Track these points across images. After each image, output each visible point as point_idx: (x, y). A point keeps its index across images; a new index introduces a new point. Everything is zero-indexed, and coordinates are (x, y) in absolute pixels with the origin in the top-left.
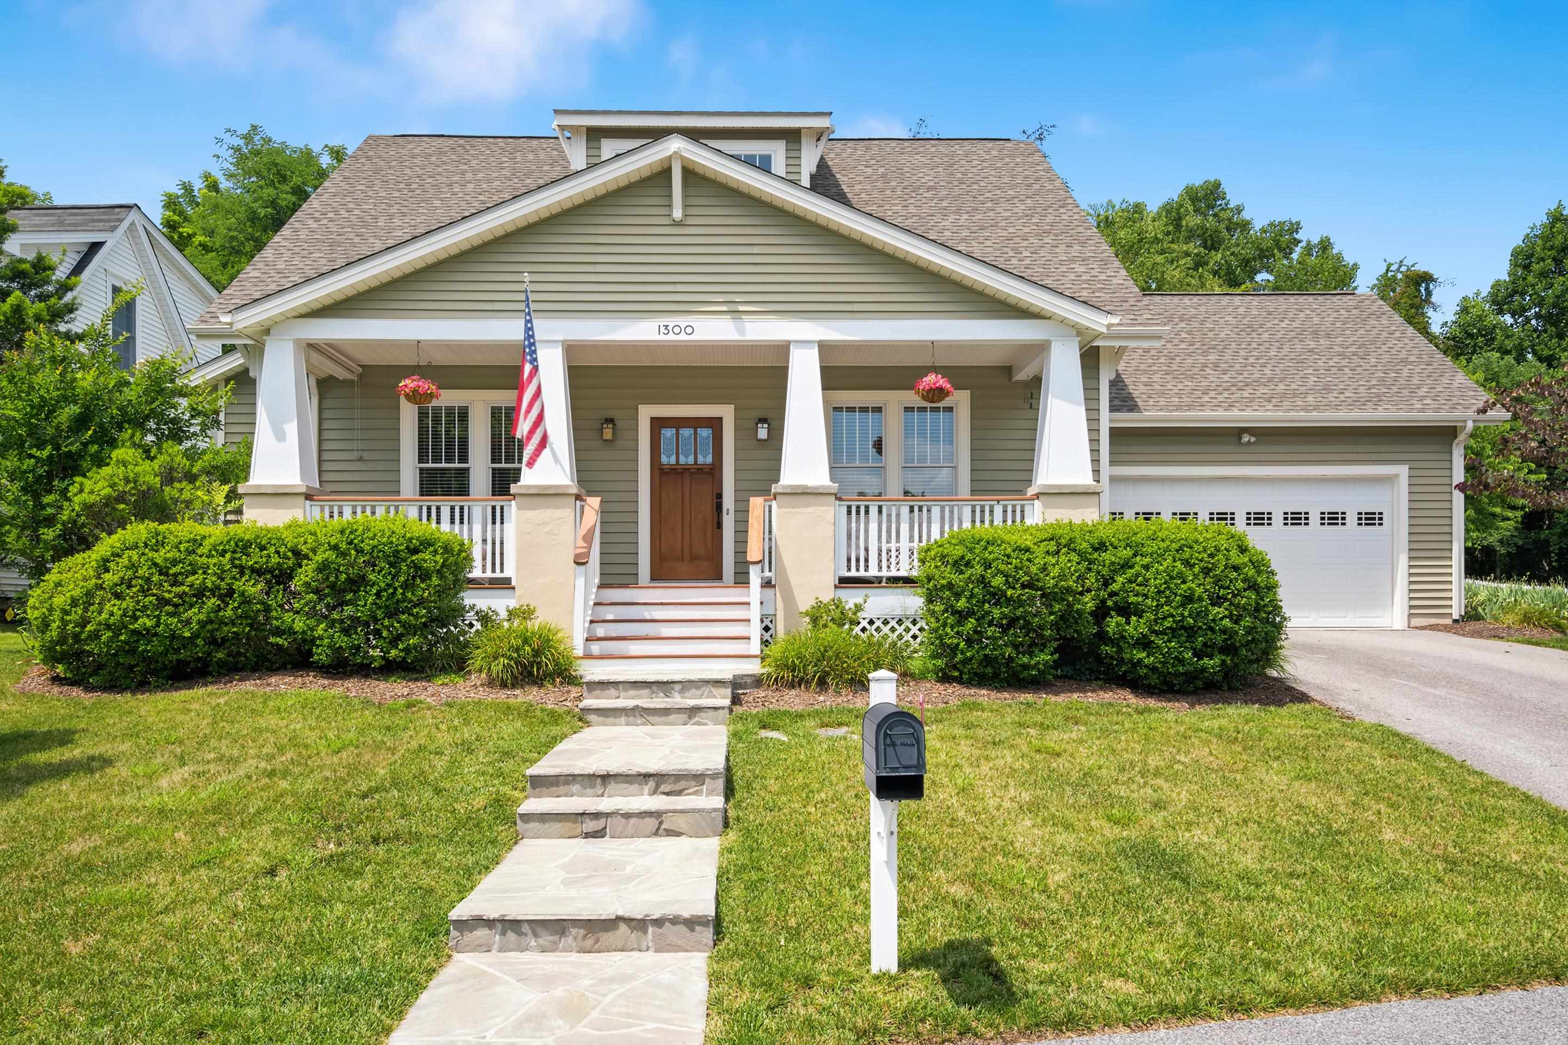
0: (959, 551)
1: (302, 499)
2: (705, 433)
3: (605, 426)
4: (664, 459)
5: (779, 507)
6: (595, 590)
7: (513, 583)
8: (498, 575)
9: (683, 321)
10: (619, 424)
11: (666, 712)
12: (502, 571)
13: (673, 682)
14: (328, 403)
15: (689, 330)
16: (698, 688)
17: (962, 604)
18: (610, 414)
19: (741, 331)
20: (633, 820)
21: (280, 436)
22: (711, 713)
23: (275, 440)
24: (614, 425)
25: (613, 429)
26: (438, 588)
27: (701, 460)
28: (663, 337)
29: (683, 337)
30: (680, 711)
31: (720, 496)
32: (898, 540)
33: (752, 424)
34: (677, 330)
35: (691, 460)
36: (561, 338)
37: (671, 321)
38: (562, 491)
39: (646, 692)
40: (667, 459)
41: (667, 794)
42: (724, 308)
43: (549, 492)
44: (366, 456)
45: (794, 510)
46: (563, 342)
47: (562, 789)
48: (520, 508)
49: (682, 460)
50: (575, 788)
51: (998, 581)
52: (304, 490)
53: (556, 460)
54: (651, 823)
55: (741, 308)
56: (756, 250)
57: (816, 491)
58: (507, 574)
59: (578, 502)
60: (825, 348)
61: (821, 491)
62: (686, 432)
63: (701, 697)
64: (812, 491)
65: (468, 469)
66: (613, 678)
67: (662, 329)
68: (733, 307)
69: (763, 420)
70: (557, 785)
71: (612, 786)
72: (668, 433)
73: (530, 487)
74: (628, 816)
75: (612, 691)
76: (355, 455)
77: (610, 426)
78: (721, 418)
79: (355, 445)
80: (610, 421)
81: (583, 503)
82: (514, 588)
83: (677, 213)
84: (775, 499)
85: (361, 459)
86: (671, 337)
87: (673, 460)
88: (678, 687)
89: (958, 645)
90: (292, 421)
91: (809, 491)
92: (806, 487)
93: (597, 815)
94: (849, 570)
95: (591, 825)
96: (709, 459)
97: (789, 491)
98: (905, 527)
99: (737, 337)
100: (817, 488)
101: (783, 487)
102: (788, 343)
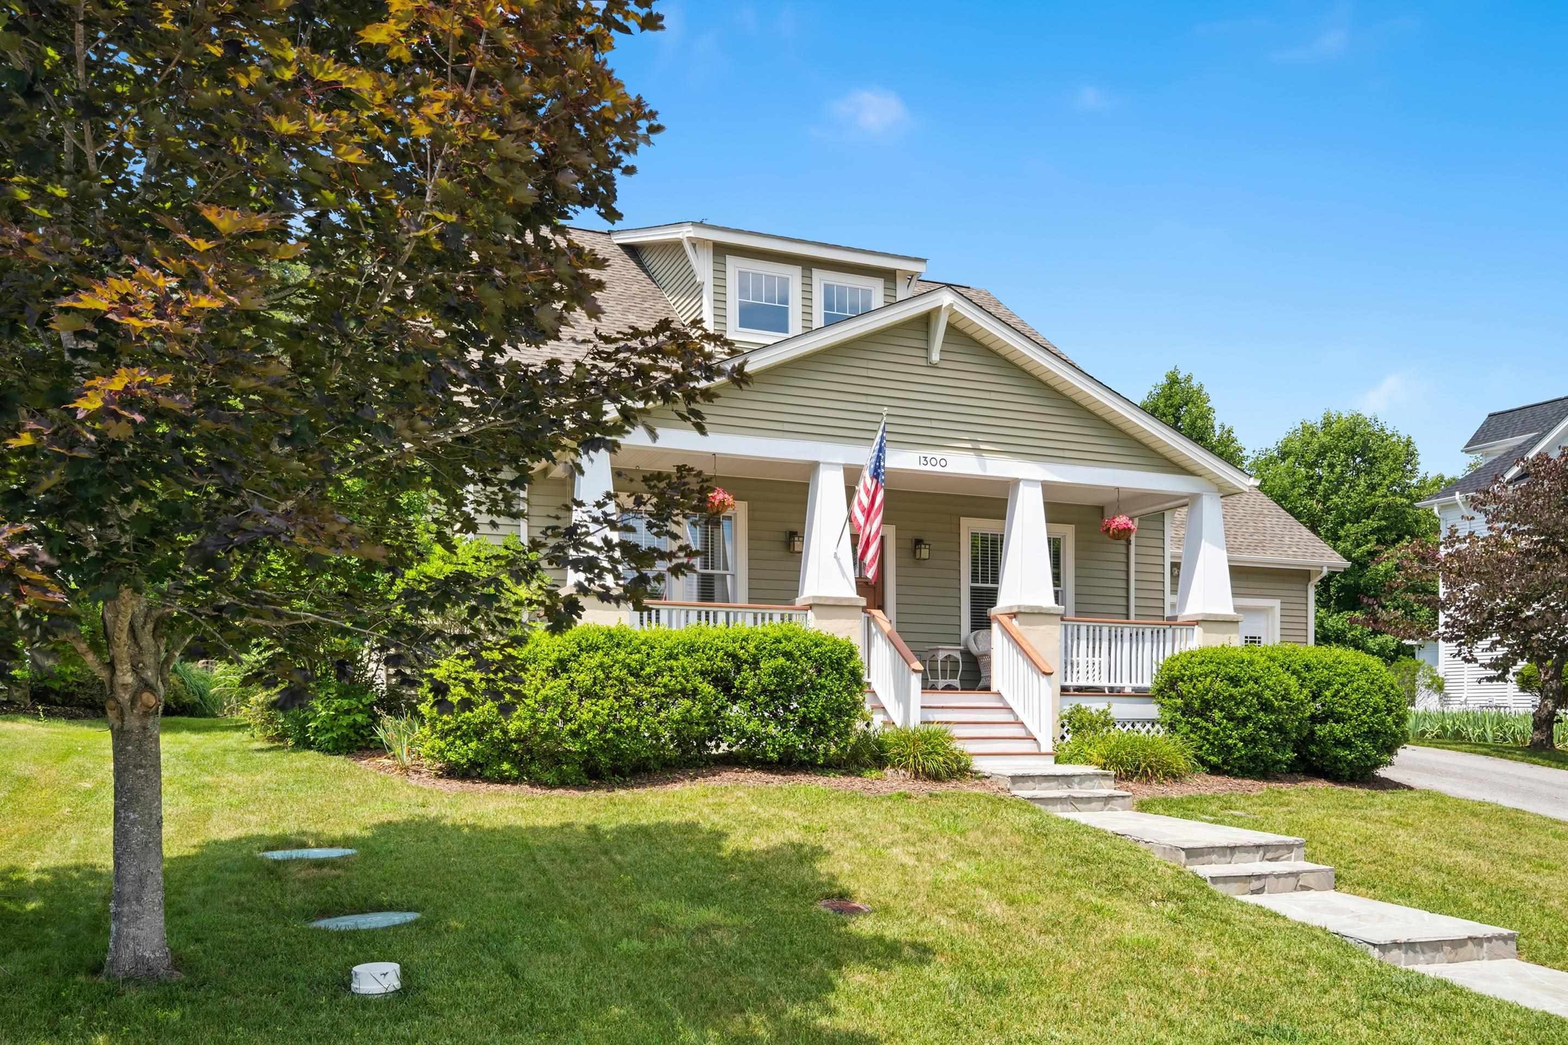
6: (920, 694)
9: (938, 454)
11: (1089, 800)
13: (1074, 776)
15: (943, 463)
16: (1091, 780)
19: (983, 467)
20: (1282, 879)
22: (1121, 801)
28: (923, 468)
29: (938, 469)
30: (1098, 799)
32: (1100, 656)
33: (912, 545)
34: (933, 462)
36: (842, 461)
37: (930, 453)
39: (1054, 784)
42: (969, 446)
43: (844, 603)
46: (844, 466)
47: (1206, 858)
48: (817, 617)
50: (1214, 857)
53: (844, 574)
54: (1292, 880)
55: (983, 447)
57: (1044, 612)
59: (866, 615)
60: (1048, 488)
61: (1048, 612)
63: (1093, 788)
66: (1032, 772)
67: (922, 460)
68: (976, 445)
70: (1202, 855)
73: (827, 598)
74: (1278, 876)
75: (1030, 784)
83: (936, 357)
84: (1015, 617)
86: (929, 468)
88: (1077, 780)
91: (1039, 611)
92: (1041, 608)
93: (1259, 877)
94: (1066, 680)
95: (1255, 885)
98: (1105, 644)
99: (980, 472)
100: (1049, 609)
101: (1026, 607)
102: (1017, 480)
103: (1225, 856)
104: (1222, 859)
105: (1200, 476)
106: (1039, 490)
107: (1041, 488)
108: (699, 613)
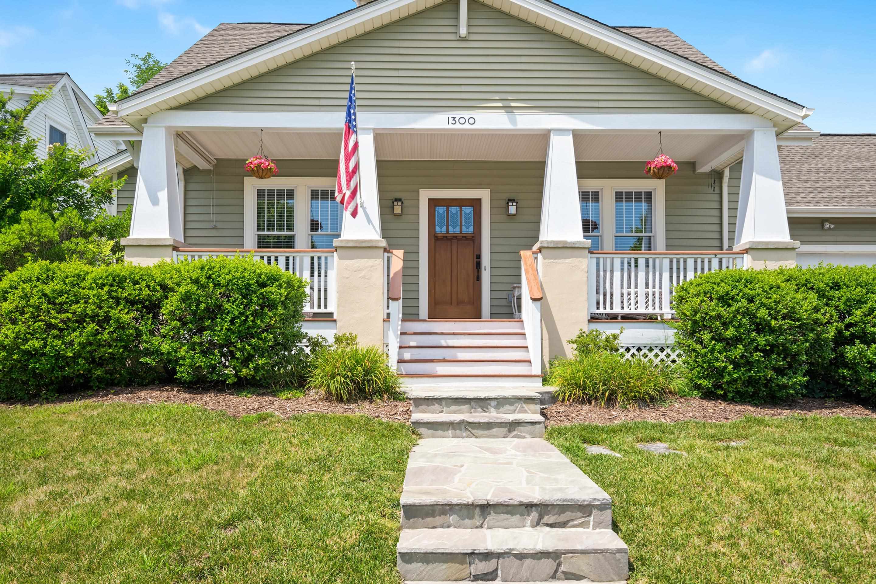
0: (723, 289)
1: (170, 249)
2: (468, 210)
3: (395, 203)
4: (438, 229)
5: (544, 258)
6: (400, 323)
7: (335, 317)
8: (323, 310)
9: (467, 114)
10: (406, 203)
11: (488, 426)
12: (326, 307)
13: (489, 399)
14: (191, 186)
15: (472, 121)
16: (511, 404)
17: (730, 332)
18: (398, 196)
19: (514, 122)
20: (528, 562)
21: (155, 201)
22: (529, 428)
23: (151, 204)
24: (403, 203)
25: (402, 206)
26: (283, 316)
27: (464, 230)
28: (451, 126)
29: (467, 126)
30: (501, 425)
31: (479, 257)
32: (636, 287)
33: (504, 203)
34: (462, 121)
35: (457, 230)
36: (372, 127)
37: (458, 114)
38: (374, 244)
40: (440, 230)
41: (551, 526)
42: (500, 105)
43: (364, 245)
44: (219, 225)
45: (556, 261)
46: (374, 130)
47: (439, 520)
48: (340, 258)
49: (451, 230)
50: (453, 518)
51: (763, 313)
52: (171, 242)
53: (369, 221)
54: (548, 565)
55: (513, 104)
56: (524, 59)
57: (573, 246)
58: (329, 310)
59: (386, 254)
60: (578, 135)
61: (577, 246)
62: (454, 210)
63: (514, 412)
64: (570, 245)
65: (293, 236)
66: (437, 394)
67: (451, 120)
68: (506, 104)
69: (512, 200)
70: (433, 516)
71: (492, 517)
72: (441, 210)
73: (348, 241)
74: (521, 556)
75: (437, 407)
77: (400, 203)
78: (481, 199)
79: (211, 218)
80: (400, 200)
81: (389, 255)
82: (335, 321)
83: (463, 31)
84: (541, 252)
85: (215, 228)
86: (458, 126)
87: (444, 230)
89: (725, 367)
90: (163, 189)
91: (568, 245)
92: (566, 242)
93: (487, 556)
94: (598, 308)
95: (481, 567)
96: (471, 229)
97: (552, 245)
99: (510, 127)
100: (574, 243)
101: (548, 242)
102: (549, 131)
103: (472, 517)
104: (467, 522)
105: (752, 113)
106: (571, 138)
107: (571, 136)
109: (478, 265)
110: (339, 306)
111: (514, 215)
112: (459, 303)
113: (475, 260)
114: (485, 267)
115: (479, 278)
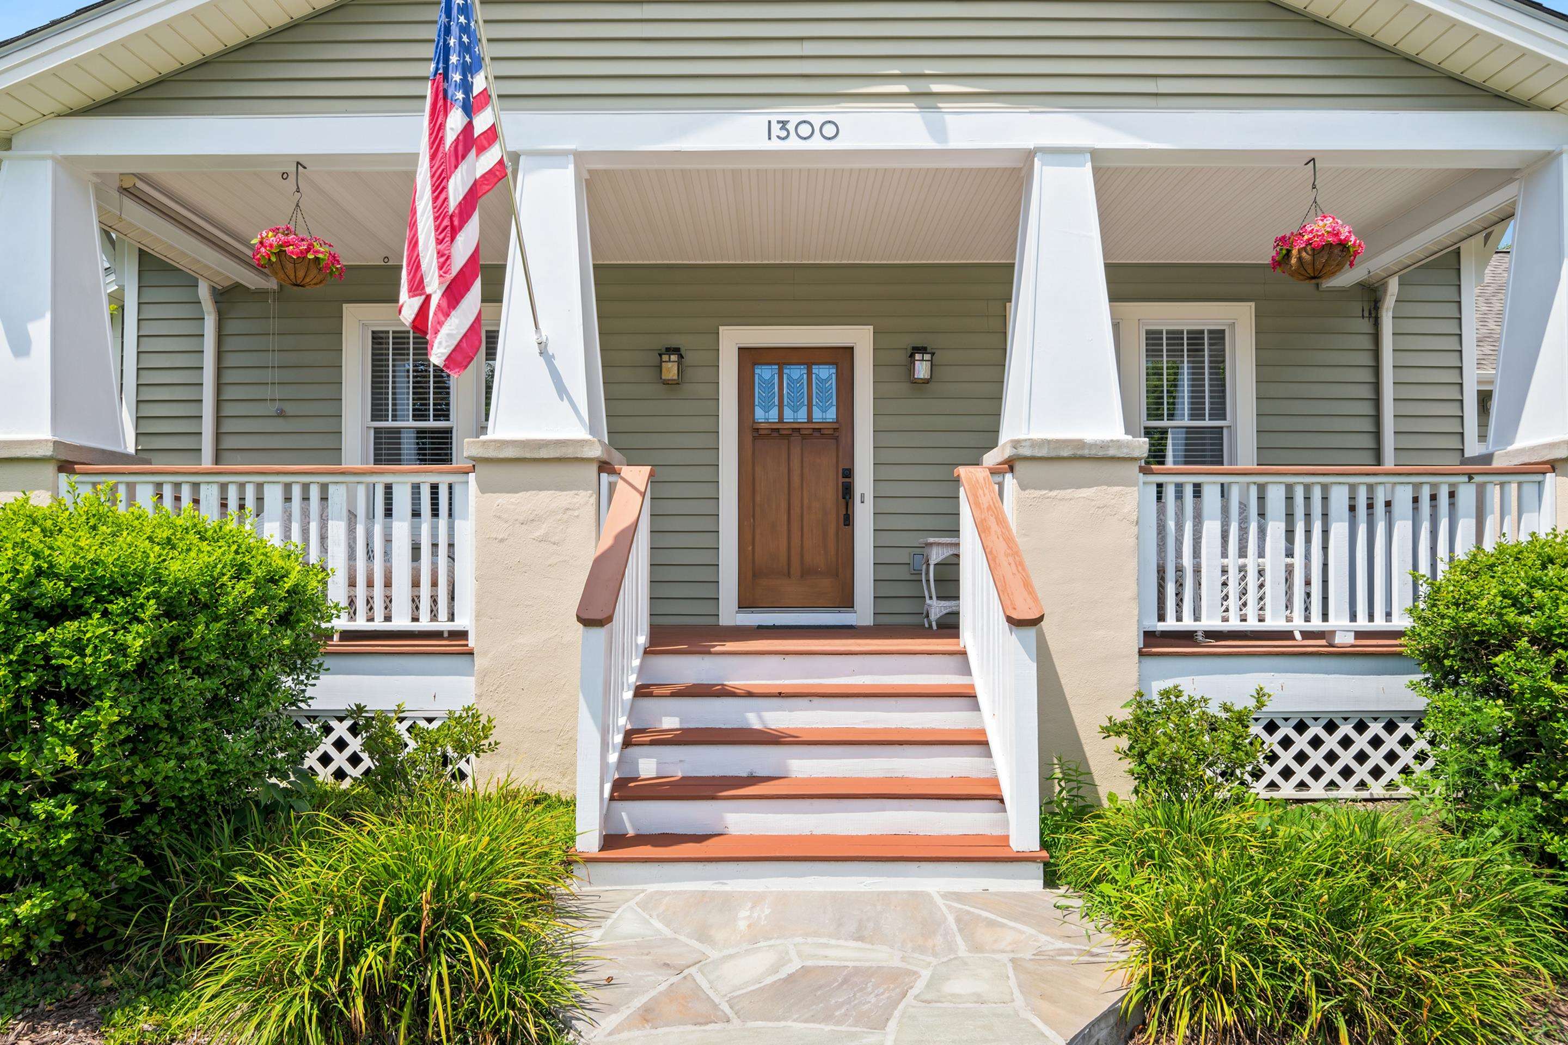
1: (50, 469)
2: (825, 373)
3: (665, 358)
4: (759, 414)
5: (1023, 487)
6: (641, 657)
7: (472, 642)
8: (443, 625)
9: (816, 114)
10: (690, 358)
12: (452, 618)
15: (829, 130)
18: (674, 341)
19: (939, 132)
21: (21, 346)
23: (11, 355)
24: (681, 357)
25: (679, 364)
27: (817, 415)
28: (776, 145)
29: (817, 143)
31: (848, 473)
32: (1261, 554)
33: (902, 357)
34: (805, 130)
35: (802, 416)
36: (572, 146)
37: (793, 113)
38: (570, 452)
40: (764, 415)
42: (902, 88)
43: (544, 454)
45: (1053, 493)
46: (579, 157)
48: (484, 488)
49: (789, 415)
52: (48, 451)
53: (562, 390)
55: (936, 87)
57: (1101, 453)
58: (458, 625)
59: (604, 476)
60: (1105, 162)
61: (1112, 452)
62: (796, 372)
64: (1093, 452)
65: (450, 430)
67: (776, 128)
68: (920, 86)
69: (923, 350)
72: (765, 373)
73: (503, 443)
76: (272, 409)
77: (674, 358)
78: (852, 348)
80: (676, 351)
81: (613, 478)
82: (471, 653)
84: (1012, 469)
86: (793, 144)
87: (773, 415)
90: (38, 316)
91: (1086, 452)
92: (1081, 444)
94: (1162, 618)
96: (831, 415)
97: (1043, 452)
98: (1276, 528)
99: (929, 144)
100: (1104, 445)
101: (1034, 443)
102: (1030, 155)
105: (1552, 109)
106: (1086, 171)
107: (1089, 165)
108: (288, 487)
109: (847, 491)
110: (478, 616)
111: (926, 382)
112: (807, 572)
113: (841, 480)
114: (862, 495)
115: (848, 519)
